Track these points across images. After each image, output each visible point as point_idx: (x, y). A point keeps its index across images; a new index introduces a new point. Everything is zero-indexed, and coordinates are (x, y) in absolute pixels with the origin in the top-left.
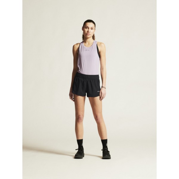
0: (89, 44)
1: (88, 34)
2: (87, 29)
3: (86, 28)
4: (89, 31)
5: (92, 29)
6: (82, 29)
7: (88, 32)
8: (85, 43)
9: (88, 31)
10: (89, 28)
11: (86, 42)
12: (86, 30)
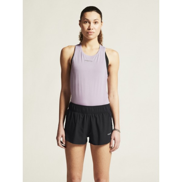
0: (92, 50)
1: (90, 33)
2: (88, 24)
3: (86, 22)
4: (91, 28)
5: (96, 23)
6: (80, 24)
7: (89, 29)
8: (84, 47)
9: (89, 27)
10: (90, 23)
11: (86, 46)
12: (86, 26)
